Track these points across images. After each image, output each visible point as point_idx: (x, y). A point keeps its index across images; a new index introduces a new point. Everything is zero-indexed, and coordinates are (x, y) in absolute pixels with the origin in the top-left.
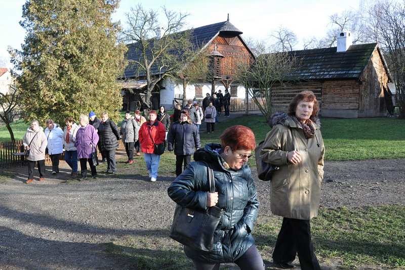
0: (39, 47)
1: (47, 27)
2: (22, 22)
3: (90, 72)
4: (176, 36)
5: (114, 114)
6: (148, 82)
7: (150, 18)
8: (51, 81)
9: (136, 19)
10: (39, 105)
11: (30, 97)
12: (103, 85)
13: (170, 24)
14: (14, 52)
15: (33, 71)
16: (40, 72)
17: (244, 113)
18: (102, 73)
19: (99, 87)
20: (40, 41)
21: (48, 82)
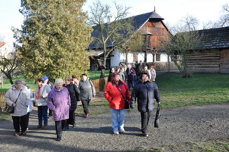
0: (34, 28)
1: (40, 14)
2: (21, 10)
3: (69, 45)
4: (122, 21)
5: (84, 72)
6: (104, 52)
7: (106, 10)
8: (43, 50)
9: (96, 10)
10: (35, 67)
11: (28, 61)
12: (78, 53)
13: (119, 13)
14: (16, 30)
15: (30, 44)
16: (35, 44)
17: (167, 71)
18: (77, 45)
19: (75, 55)
20: (35, 23)
21: (41, 51)
